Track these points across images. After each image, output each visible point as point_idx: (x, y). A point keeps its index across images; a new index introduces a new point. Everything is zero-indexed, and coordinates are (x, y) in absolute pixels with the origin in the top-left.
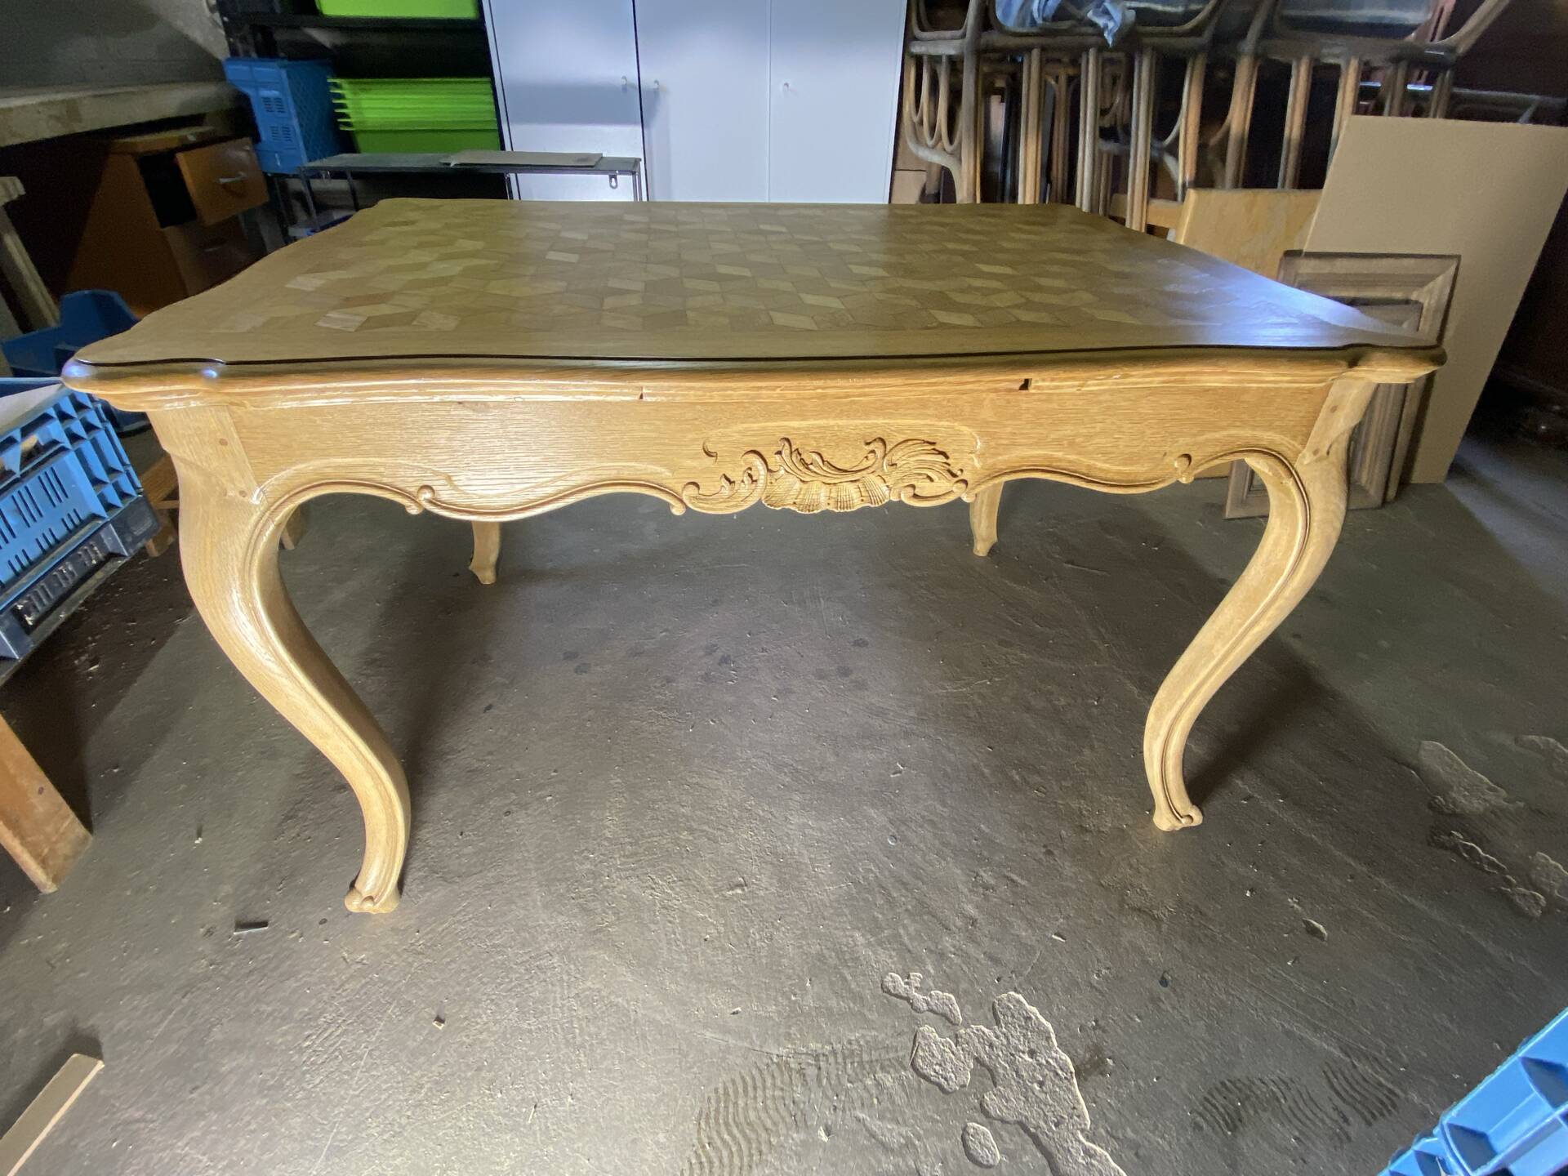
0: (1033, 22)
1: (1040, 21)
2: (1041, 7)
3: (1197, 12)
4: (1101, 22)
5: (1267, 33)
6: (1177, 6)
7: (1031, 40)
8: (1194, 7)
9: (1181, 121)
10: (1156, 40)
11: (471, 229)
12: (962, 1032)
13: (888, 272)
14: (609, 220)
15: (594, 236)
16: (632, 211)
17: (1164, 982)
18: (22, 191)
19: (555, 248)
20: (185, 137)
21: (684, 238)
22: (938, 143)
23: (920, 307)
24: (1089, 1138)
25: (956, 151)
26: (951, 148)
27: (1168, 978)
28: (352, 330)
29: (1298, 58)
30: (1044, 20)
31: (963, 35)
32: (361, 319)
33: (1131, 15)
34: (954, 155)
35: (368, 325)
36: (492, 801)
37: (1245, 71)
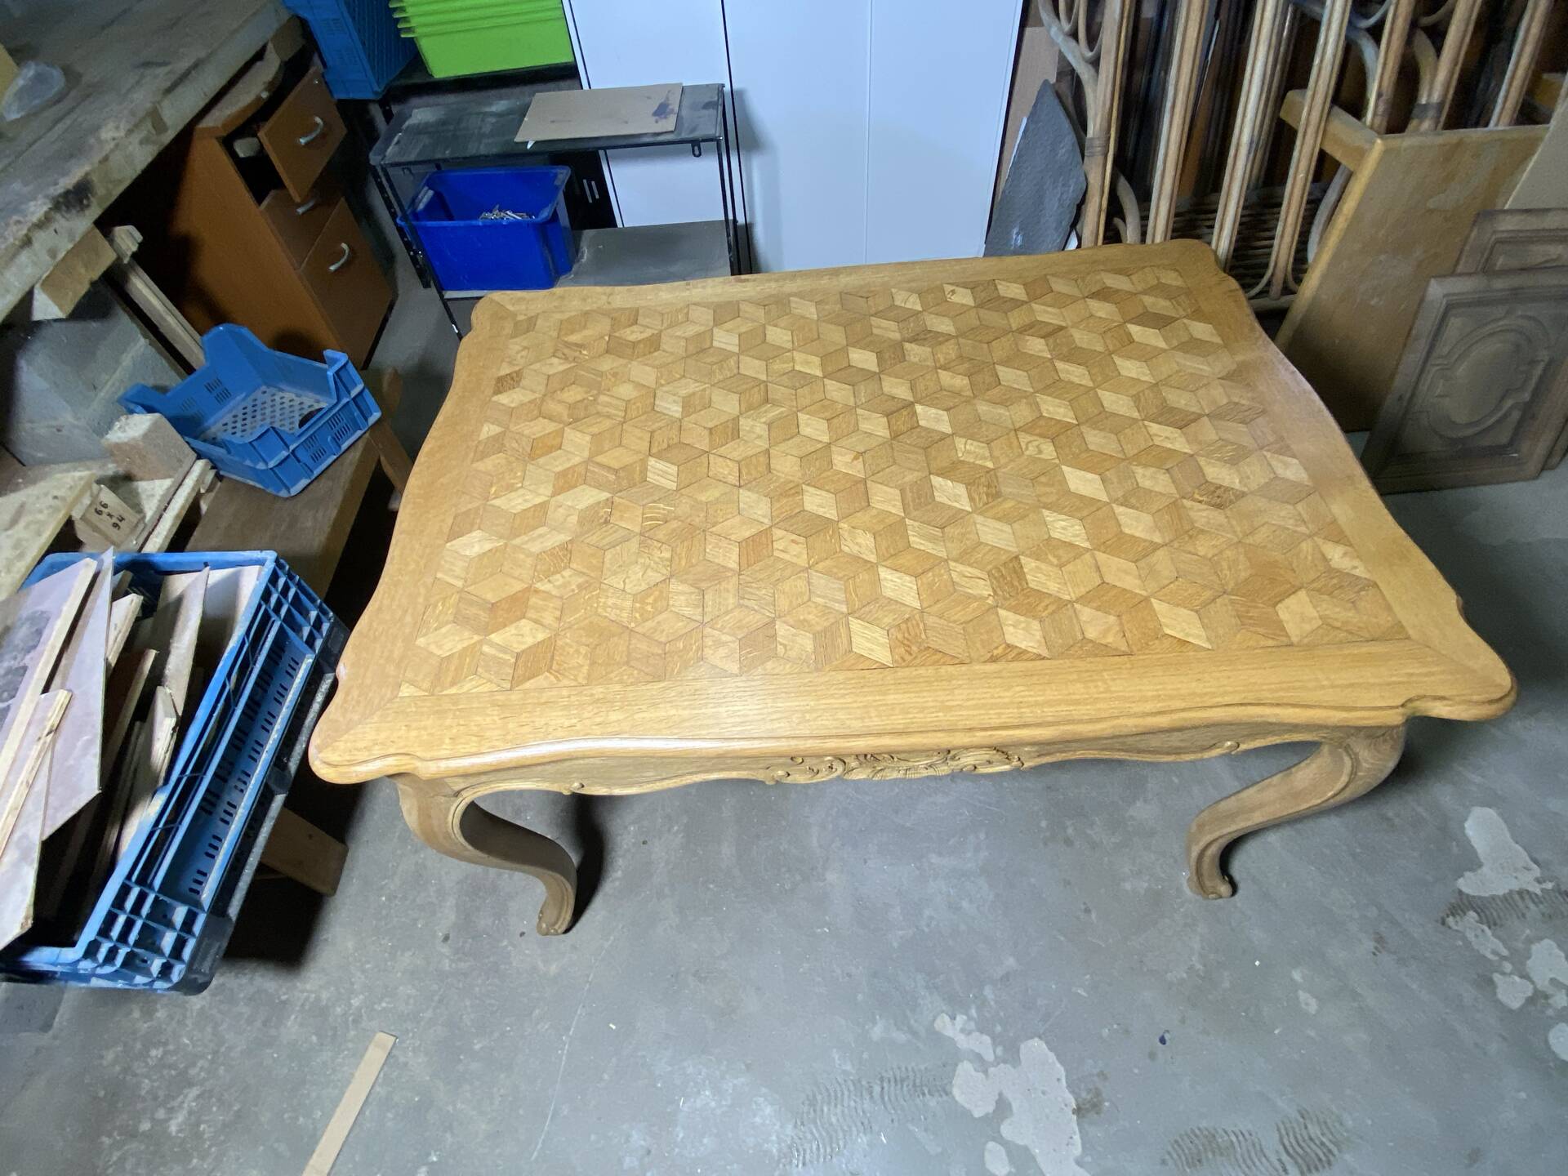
9: (1388, 11)
11: (573, 394)
12: (992, 1070)
13: (971, 499)
14: (700, 347)
15: (688, 404)
16: (724, 312)
17: (1163, 1041)
18: (139, 237)
19: (654, 451)
20: (259, 98)
21: (776, 403)
22: (1074, 35)
23: (990, 601)
24: (1079, 1163)
25: (1095, 63)
26: (1089, 54)
27: (1167, 1037)
28: (508, 685)
32: (512, 658)
34: (1091, 67)
35: (519, 673)
36: (632, 828)
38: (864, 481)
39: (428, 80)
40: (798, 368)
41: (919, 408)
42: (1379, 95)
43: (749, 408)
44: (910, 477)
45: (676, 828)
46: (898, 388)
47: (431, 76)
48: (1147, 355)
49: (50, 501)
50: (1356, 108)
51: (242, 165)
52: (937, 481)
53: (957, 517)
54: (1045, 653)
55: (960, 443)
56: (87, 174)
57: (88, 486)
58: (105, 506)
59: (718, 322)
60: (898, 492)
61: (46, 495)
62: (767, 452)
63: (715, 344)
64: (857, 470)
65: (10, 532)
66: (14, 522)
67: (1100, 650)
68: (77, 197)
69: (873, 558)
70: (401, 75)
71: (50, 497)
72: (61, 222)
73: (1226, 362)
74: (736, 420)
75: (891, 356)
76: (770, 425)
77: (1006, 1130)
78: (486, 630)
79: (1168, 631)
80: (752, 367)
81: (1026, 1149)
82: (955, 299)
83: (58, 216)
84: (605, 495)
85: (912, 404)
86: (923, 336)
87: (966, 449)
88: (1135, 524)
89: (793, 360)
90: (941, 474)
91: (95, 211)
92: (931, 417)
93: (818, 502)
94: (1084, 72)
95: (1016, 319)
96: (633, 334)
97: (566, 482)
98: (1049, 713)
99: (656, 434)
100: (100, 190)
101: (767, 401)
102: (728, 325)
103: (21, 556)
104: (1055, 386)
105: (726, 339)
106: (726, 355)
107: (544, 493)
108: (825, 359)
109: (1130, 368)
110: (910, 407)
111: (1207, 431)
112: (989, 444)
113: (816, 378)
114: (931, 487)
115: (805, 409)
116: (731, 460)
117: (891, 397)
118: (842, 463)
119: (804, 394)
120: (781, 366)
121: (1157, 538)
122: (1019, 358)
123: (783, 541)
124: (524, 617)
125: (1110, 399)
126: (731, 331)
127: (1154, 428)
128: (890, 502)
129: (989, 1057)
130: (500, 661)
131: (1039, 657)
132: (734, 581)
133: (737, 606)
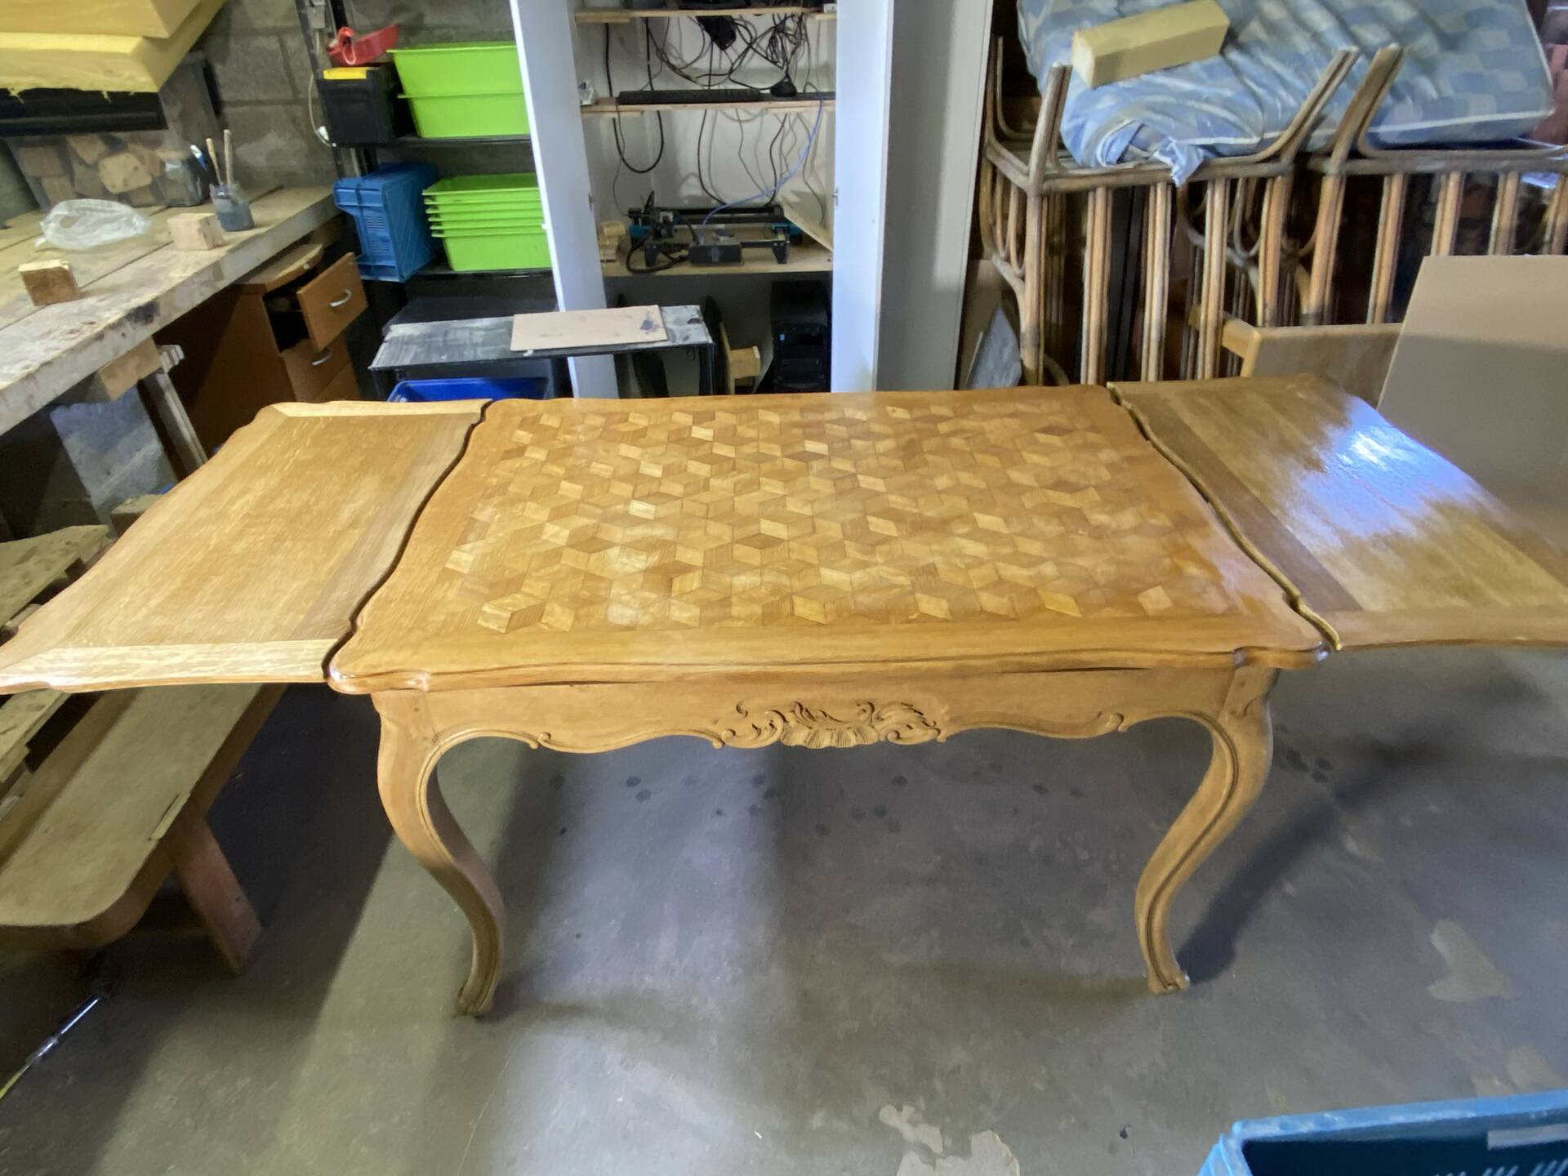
0: (1098, 165)
1: (1104, 165)
2: (1105, 154)
3: (1273, 140)
4: (1167, 160)
5: (1354, 154)
6: (1250, 137)
7: (1096, 181)
8: (1269, 135)
9: (1261, 242)
10: (1228, 171)
11: (570, 461)
12: (939, 1162)
13: (898, 530)
14: (680, 438)
15: (667, 470)
16: (700, 419)
17: (1124, 1135)
18: (182, 356)
19: (637, 495)
20: (302, 267)
21: (740, 471)
22: (1008, 259)
23: (910, 588)
25: (1023, 278)
26: (1018, 271)
27: (1129, 1131)
28: (503, 631)
29: (1391, 175)
30: (1108, 163)
31: (1027, 174)
32: (507, 615)
33: (1198, 154)
34: (1021, 281)
35: (513, 623)
36: (566, 922)
37: (1330, 194)
38: (812, 517)
39: (450, 272)
40: (762, 451)
41: (860, 477)
42: (1265, 306)
43: (718, 475)
44: (850, 516)
45: (614, 922)
46: (846, 466)
47: (451, 269)
48: (1046, 451)
49: (61, 546)
50: (1251, 319)
51: (276, 319)
52: (871, 519)
53: (886, 540)
54: (950, 618)
55: (892, 498)
56: (157, 298)
57: (100, 539)
59: (694, 423)
60: (839, 526)
61: (61, 541)
62: (733, 497)
63: (693, 435)
64: (807, 511)
65: (19, 566)
66: (23, 560)
67: (995, 618)
68: (145, 313)
69: (815, 562)
70: (422, 269)
71: (63, 542)
72: (128, 328)
73: (1107, 455)
74: (707, 480)
75: (841, 448)
76: (735, 484)
78: (488, 599)
79: (1048, 607)
80: (724, 450)
82: (895, 415)
83: (127, 324)
84: (593, 521)
85: (854, 475)
86: (868, 435)
87: (897, 501)
88: (1034, 548)
89: (758, 447)
90: (877, 515)
91: (156, 326)
92: (870, 483)
93: (768, 528)
94: (1015, 284)
95: (943, 428)
96: (624, 428)
97: (557, 515)
98: (952, 652)
99: (639, 487)
100: (163, 311)
101: (734, 469)
102: (706, 424)
103: (29, 584)
104: (973, 468)
105: (701, 433)
106: (702, 442)
107: (542, 515)
108: (785, 446)
109: (1033, 458)
110: (853, 476)
111: (1093, 495)
112: (915, 499)
113: (776, 457)
114: (867, 523)
115: (765, 475)
116: (702, 503)
117: (839, 470)
118: (794, 507)
119: (766, 467)
120: (748, 449)
121: (1045, 555)
122: (944, 450)
123: (740, 551)
124: (518, 591)
125: (1015, 475)
126: (707, 428)
127: (1050, 493)
128: (832, 530)
129: (937, 1148)
130: (498, 617)
131: (945, 621)
132: (698, 574)
133: (700, 588)
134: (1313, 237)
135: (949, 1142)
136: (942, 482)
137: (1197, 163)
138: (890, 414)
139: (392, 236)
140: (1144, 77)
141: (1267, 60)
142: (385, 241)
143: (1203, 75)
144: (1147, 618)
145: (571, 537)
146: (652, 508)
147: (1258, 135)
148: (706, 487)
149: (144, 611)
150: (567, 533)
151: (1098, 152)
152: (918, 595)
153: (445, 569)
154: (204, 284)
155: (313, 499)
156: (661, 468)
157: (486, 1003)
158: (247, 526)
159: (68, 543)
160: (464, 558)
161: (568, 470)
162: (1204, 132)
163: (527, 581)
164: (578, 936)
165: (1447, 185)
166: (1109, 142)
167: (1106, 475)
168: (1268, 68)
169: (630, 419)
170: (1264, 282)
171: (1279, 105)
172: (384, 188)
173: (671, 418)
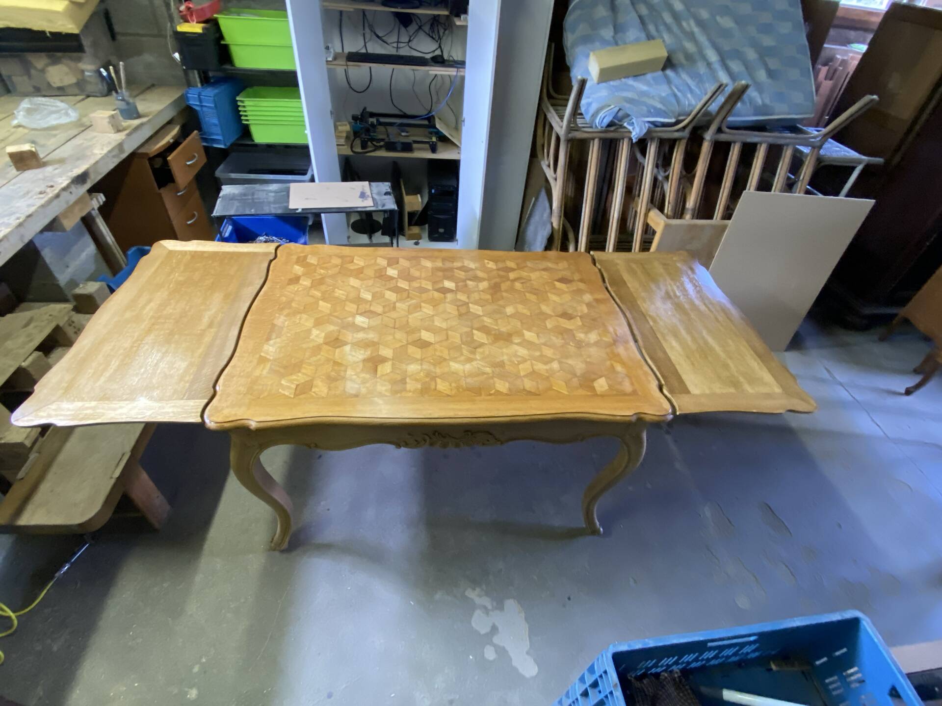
0: (596, 127)
2: (600, 122)
3: (683, 120)
4: (630, 128)
5: (719, 130)
6: (672, 118)
7: (595, 135)
8: (681, 118)
10: (660, 134)
11: (323, 288)
12: (491, 613)
13: (488, 339)
14: (381, 275)
15: (374, 296)
16: (391, 262)
17: (569, 599)
18: (104, 199)
19: (359, 311)
20: (169, 142)
21: (412, 299)
22: (549, 166)
23: (491, 375)
24: (528, 653)
25: (556, 179)
26: (554, 176)
27: (571, 597)
28: (292, 396)
29: (735, 142)
30: (602, 127)
31: (562, 127)
32: (294, 386)
33: (645, 126)
34: (555, 181)
35: (298, 392)
36: (322, 503)
37: (706, 149)
38: (447, 330)
39: (253, 143)
40: (422, 286)
41: (470, 305)
42: (669, 204)
43: (400, 300)
44: (465, 330)
45: (345, 503)
46: (462, 297)
47: (253, 141)
48: (560, 293)
49: (47, 316)
50: (661, 209)
51: (155, 171)
52: (475, 332)
53: (482, 345)
54: (509, 393)
55: (485, 319)
56: (88, 169)
57: (68, 312)
58: (73, 322)
59: (389, 265)
60: (459, 336)
61: (46, 314)
62: (408, 315)
63: (387, 273)
64: (444, 325)
65: (24, 329)
66: (27, 325)
67: (530, 394)
68: (81, 179)
69: (447, 358)
70: (238, 139)
71: (48, 315)
72: (73, 189)
73: (588, 297)
74: (395, 303)
75: (462, 286)
76: (409, 307)
77: (496, 640)
78: (283, 376)
79: (554, 388)
80: (403, 284)
81: (504, 648)
82: (488, 266)
83: (73, 186)
84: (337, 328)
85: (468, 303)
86: (476, 279)
87: (487, 321)
88: (548, 352)
89: (420, 283)
90: (478, 329)
91: (88, 185)
92: (475, 309)
93: (426, 336)
94: (551, 181)
95: (512, 275)
96: (351, 267)
97: (318, 323)
99: (360, 307)
100: (92, 175)
101: (408, 297)
102: (394, 266)
103: (31, 341)
104: (524, 302)
105: (392, 272)
106: (392, 278)
107: (309, 324)
108: (434, 283)
109: (553, 297)
110: (466, 304)
111: (578, 322)
112: (496, 320)
113: (429, 290)
114: (473, 334)
115: (424, 302)
116: (392, 318)
117: (460, 300)
118: (438, 322)
119: (424, 296)
120: (416, 284)
121: (554, 357)
122: (512, 290)
123: (412, 350)
124: (299, 371)
125: (544, 308)
126: (394, 269)
127: (560, 319)
128: (456, 338)
129: (490, 607)
130: (289, 387)
131: (507, 395)
132: (390, 363)
133: (391, 372)
134: (695, 170)
135: (495, 604)
136: (509, 310)
137: (645, 131)
138: (486, 264)
139: (219, 121)
140: (623, 80)
141: (684, 76)
142: (216, 125)
143: (652, 82)
144: (597, 395)
145: (325, 338)
146: (367, 320)
147: (675, 118)
148: (394, 308)
149: (103, 379)
150: (323, 335)
151: (597, 121)
152: (496, 379)
153: (261, 356)
154: (114, 157)
155: (188, 307)
156: (371, 294)
157: (285, 545)
158: (153, 324)
159: (50, 315)
160: (271, 349)
161: (323, 293)
162: (650, 114)
163: (304, 365)
164: (328, 510)
165: (760, 150)
166: (603, 117)
167: (585, 309)
168: (684, 80)
169: (355, 261)
170: (670, 190)
171: (687, 103)
172: (215, 96)
173: (376, 261)
